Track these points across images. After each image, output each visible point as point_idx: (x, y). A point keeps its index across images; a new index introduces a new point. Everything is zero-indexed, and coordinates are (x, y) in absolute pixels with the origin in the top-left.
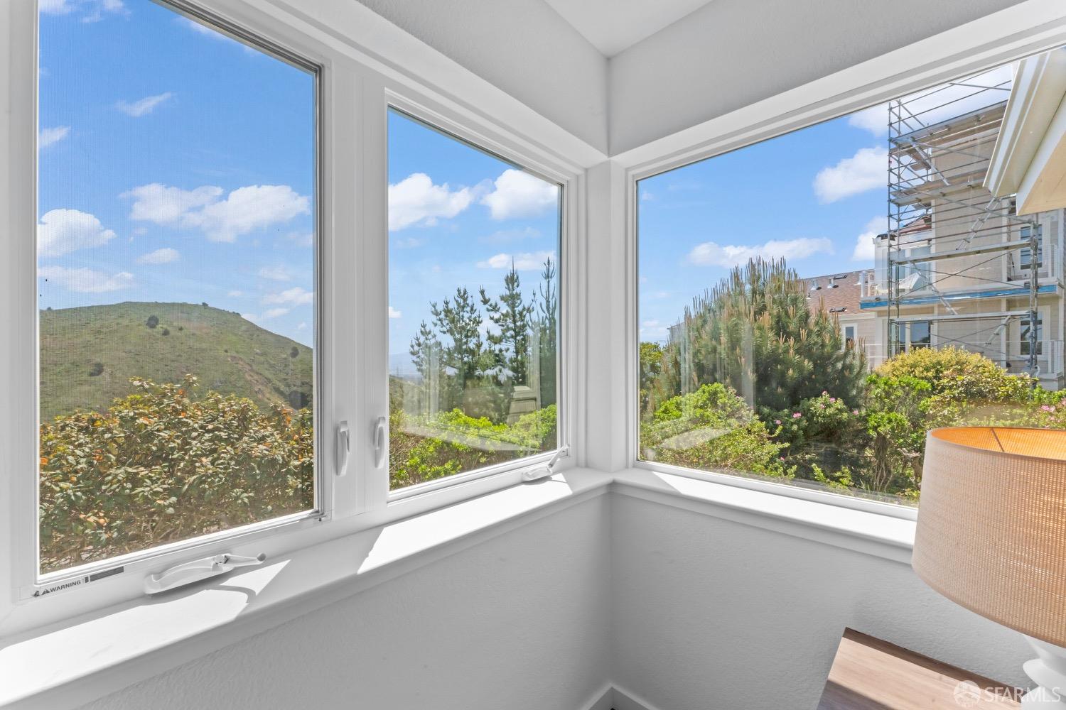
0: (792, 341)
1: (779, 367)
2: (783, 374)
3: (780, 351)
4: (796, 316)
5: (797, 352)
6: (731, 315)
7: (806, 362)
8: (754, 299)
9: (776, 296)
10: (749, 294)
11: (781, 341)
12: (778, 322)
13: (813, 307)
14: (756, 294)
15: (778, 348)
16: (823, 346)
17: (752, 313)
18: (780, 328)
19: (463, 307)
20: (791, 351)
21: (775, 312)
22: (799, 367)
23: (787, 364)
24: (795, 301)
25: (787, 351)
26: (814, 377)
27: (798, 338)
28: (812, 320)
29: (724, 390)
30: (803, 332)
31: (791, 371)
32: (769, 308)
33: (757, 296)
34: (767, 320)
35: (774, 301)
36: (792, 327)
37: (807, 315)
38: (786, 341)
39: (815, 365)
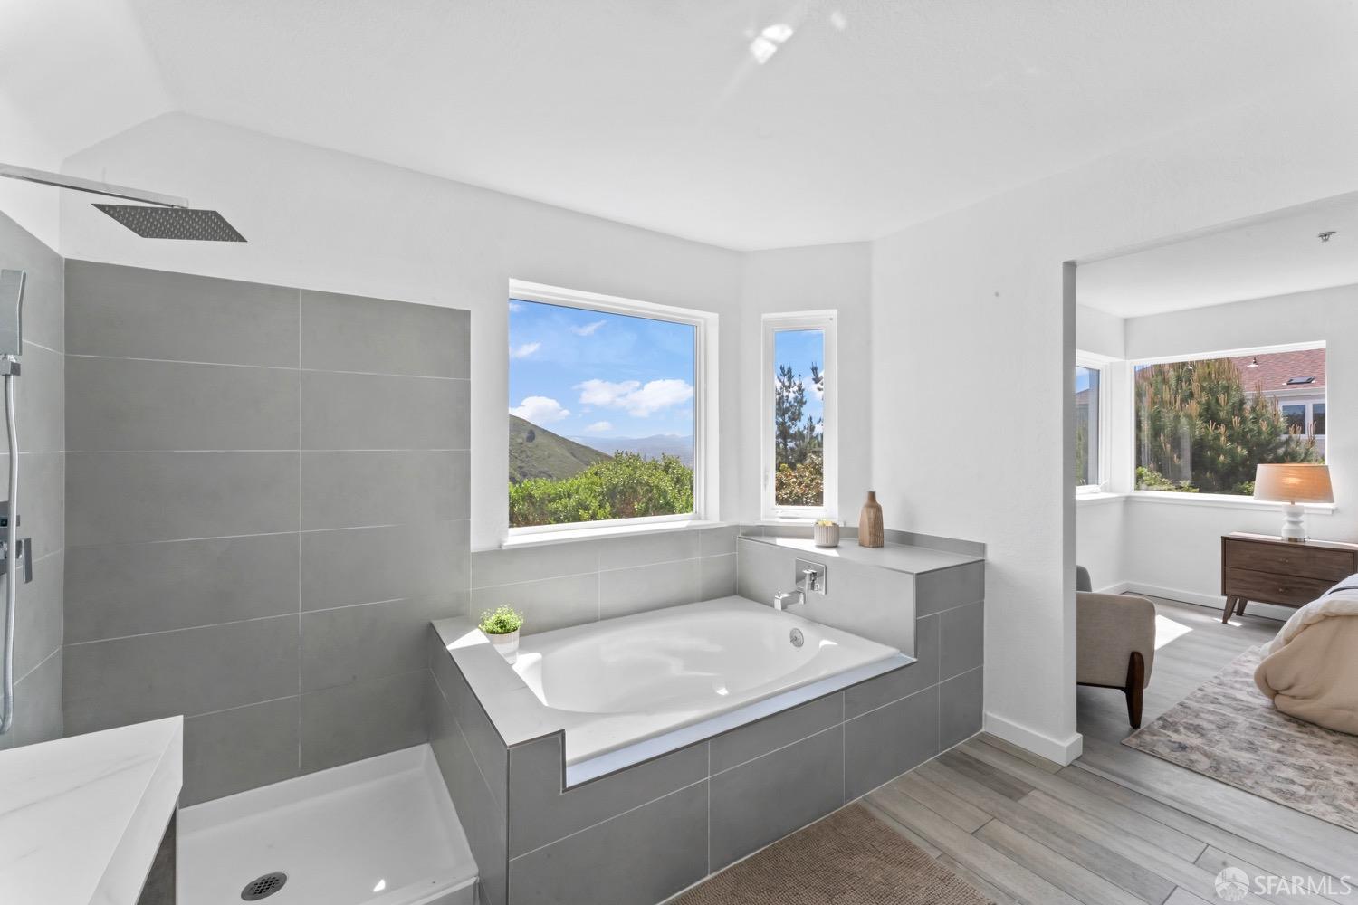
0: (1222, 429)
1: (1209, 453)
2: (1214, 460)
3: (1210, 437)
4: (1228, 402)
5: (1230, 438)
6: (1153, 403)
7: (1239, 449)
8: (1179, 386)
9: (1205, 385)
10: (1173, 382)
11: (1211, 429)
12: (1207, 410)
13: (1249, 393)
14: (1182, 381)
15: (1208, 435)
16: (1260, 432)
17: (1178, 402)
18: (1210, 415)
19: (789, 387)
20: (1223, 438)
21: (1204, 400)
22: (1231, 453)
23: (1218, 450)
24: (1227, 389)
25: (1217, 438)
26: (1248, 463)
27: (1229, 425)
28: (1248, 406)
29: (1149, 473)
30: (1236, 420)
31: (1222, 458)
32: (1196, 396)
33: (1183, 384)
34: (1194, 407)
35: (1203, 389)
36: (1223, 414)
37: (1242, 402)
38: (1216, 428)
39: (1250, 451)
